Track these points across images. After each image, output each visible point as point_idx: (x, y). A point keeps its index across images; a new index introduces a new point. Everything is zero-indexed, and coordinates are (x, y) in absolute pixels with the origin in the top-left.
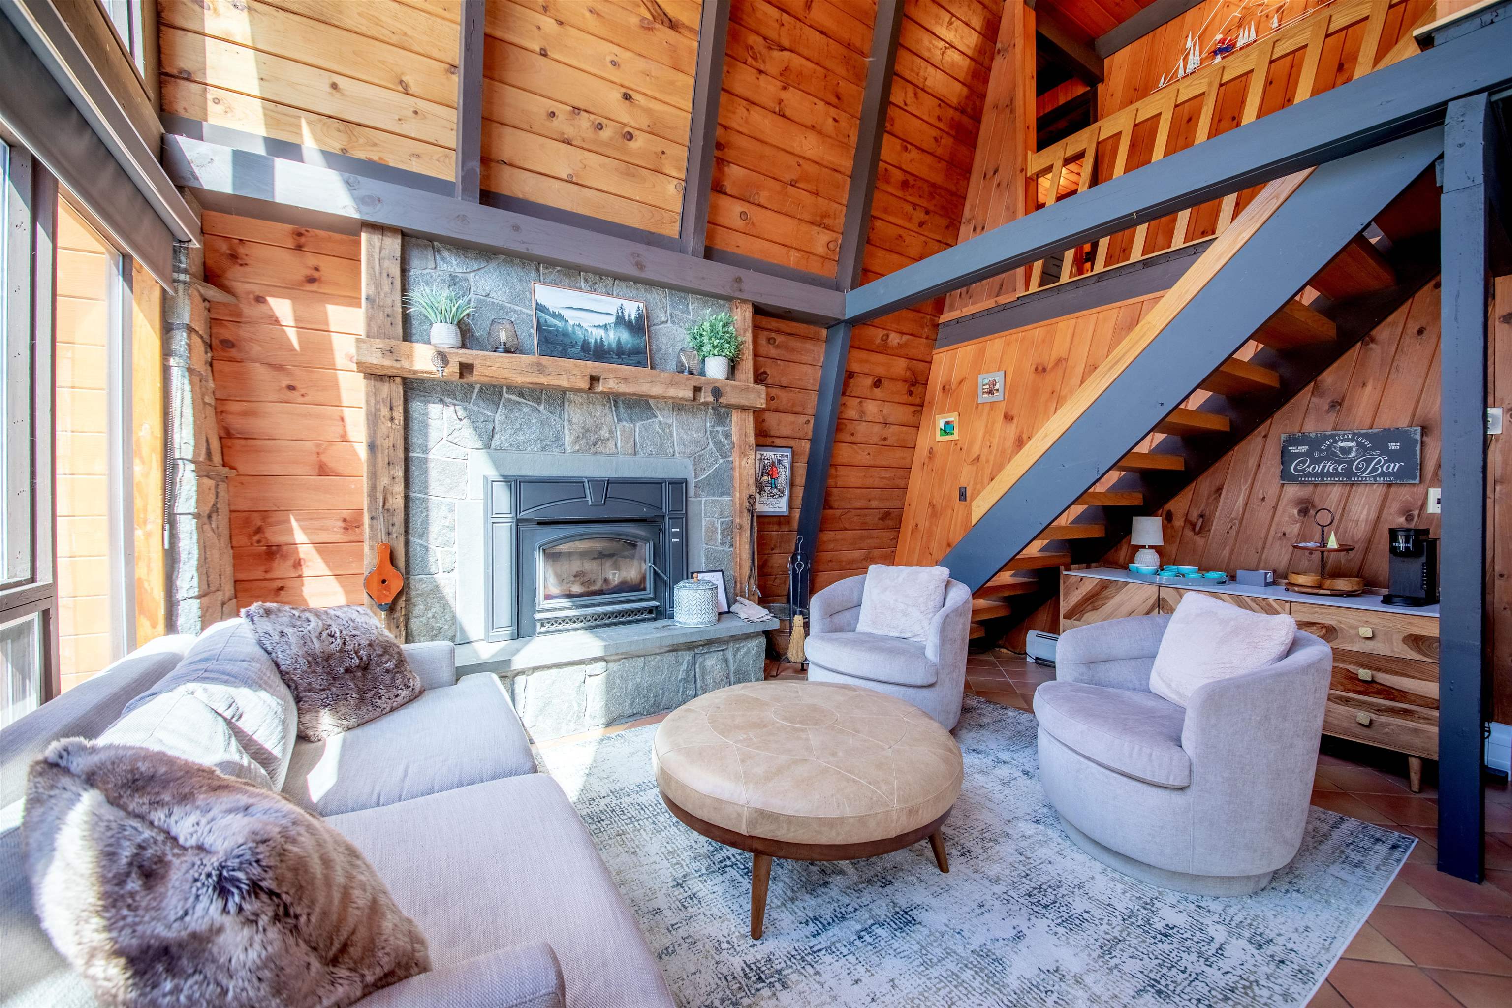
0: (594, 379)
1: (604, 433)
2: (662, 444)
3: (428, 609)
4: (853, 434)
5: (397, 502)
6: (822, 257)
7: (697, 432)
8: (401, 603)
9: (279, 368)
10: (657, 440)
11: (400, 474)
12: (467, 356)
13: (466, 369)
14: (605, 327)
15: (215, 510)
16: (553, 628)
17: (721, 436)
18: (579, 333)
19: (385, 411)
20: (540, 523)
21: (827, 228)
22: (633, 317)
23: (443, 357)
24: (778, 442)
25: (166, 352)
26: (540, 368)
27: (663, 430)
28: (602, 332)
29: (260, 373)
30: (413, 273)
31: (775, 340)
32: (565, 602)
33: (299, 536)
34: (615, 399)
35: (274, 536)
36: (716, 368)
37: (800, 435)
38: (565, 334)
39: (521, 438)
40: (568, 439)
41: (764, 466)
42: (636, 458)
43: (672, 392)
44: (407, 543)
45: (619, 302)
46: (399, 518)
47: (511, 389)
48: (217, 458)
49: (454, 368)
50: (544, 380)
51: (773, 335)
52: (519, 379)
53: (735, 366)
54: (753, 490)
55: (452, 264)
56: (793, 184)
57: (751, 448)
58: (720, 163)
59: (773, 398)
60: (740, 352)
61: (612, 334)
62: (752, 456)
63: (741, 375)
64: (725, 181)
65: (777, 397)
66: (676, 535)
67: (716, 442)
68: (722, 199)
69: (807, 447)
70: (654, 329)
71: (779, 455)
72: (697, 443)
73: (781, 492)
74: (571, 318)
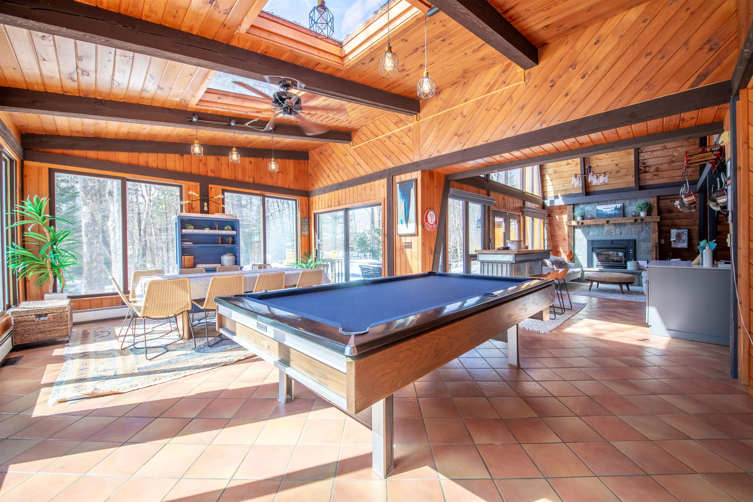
0: (608, 222)
1: (613, 231)
3: (577, 261)
5: (572, 244)
7: (639, 229)
8: (573, 259)
9: (558, 225)
10: (627, 231)
11: (572, 240)
12: (583, 221)
13: (582, 223)
14: (612, 211)
15: (550, 246)
16: (599, 267)
17: (647, 229)
18: (606, 213)
19: (570, 231)
20: (598, 248)
22: (619, 207)
23: (579, 222)
24: (682, 227)
25: (544, 227)
26: (596, 221)
27: (629, 229)
29: (556, 226)
30: (575, 210)
32: (599, 263)
33: (561, 250)
34: (615, 224)
35: (558, 250)
36: (642, 214)
37: (693, 224)
38: (602, 214)
39: (594, 233)
40: (604, 232)
41: (675, 234)
42: (621, 236)
43: (628, 221)
44: (574, 250)
45: (615, 205)
46: (573, 246)
47: (592, 225)
48: (550, 239)
49: (580, 224)
50: (597, 223)
51: (673, 199)
52: (592, 224)
53: (651, 212)
54: (657, 242)
55: (582, 206)
56: (673, 162)
57: (656, 231)
58: (645, 167)
59: (677, 216)
60: (651, 209)
61: (613, 212)
62: (657, 233)
63: (653, 214)
64: (647, 170)
65: (679, 215)
66: (631, 251)
67: (646, 230)
68: (647, 174)
69: (697, 227)
70: (626, 208)
71: (682, 231)
72: (639, 231)
73: (684, 241)
74: (604, 211)
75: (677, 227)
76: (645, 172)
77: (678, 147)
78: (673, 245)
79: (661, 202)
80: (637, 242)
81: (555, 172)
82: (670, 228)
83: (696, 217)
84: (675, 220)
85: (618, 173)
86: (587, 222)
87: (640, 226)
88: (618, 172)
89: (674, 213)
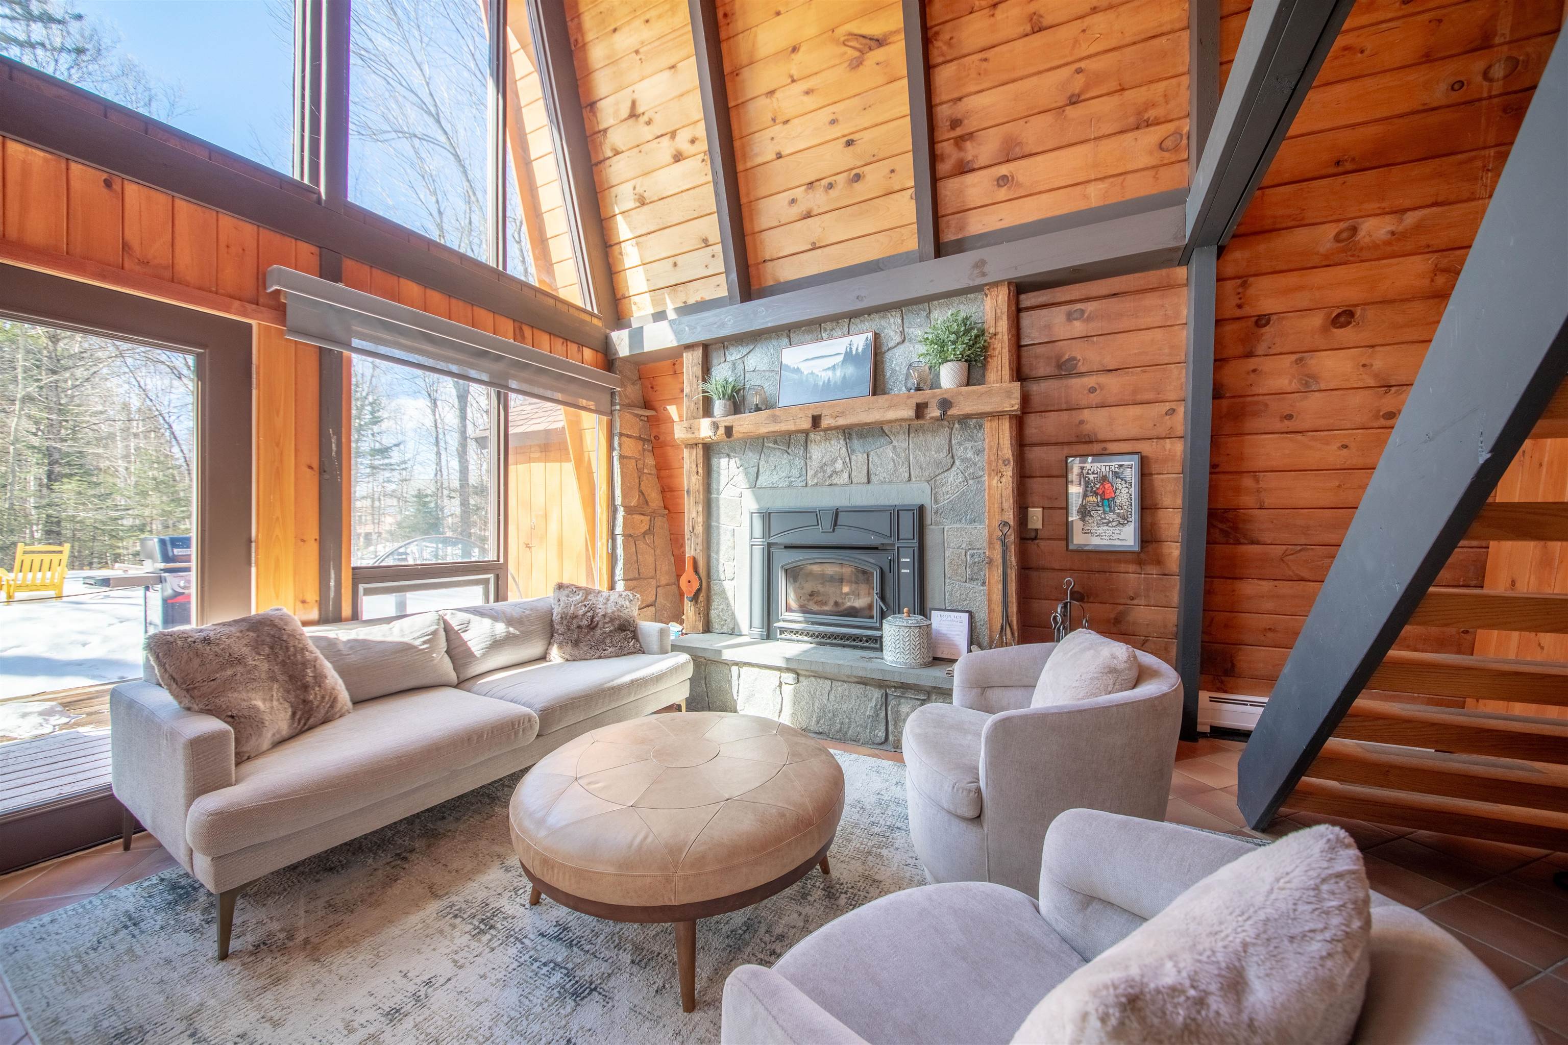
0: (816, 418)
1: (839, 464)
2: (896, 470)
3: (719, 605)
4: (1289, 417)
5: (699, 529)
6: (1153, 167)
7: (938, 451)
8: (701, 598)
10: (891, 466)
12: (729, 420)
13: (733, 430)
14: (834, 368)
15: (649, 533)
16: (789, 636)
17: (970, 454)
18: (811, 380)
19: (694, 469)
20: (786, 547)
21: (1157, 123)
22: (860, 350)
23: (716, 426)
24: (1113, 447)
26: (774, 419)
27: (898, 456)
28: (830, 373)
29: (670, 451)
30: (712, 370)
31: (1082, 312)
32: (798, 616)
34: (846, 433)
36: (948, 378)
37: (1161, 431)
38: (799, 384)
39: (776, 477)
40: (810, 473)
41: (1088, 482)
42: (869, 487)
43: (894, 415)
45: (847, 340)
46: (701, 539)
47: (766, 437)
48: (656, 504)
49: (722, 431)
50: (777, 428)
51: (1078, 306)
53: (984, 366)
54: (1010, 516)
55: (734, 354)
56: (1074, 100)
57: (1006, 462)
58: (959, 141)
59: (1092, 390)
60: (985, 349)
61: (839, 373)
62: (1009, 472)
63: (992, 375)
64: (969, 157)
65: (1101, 387)
66: (906, 565)
67: (963, 460)
68: (969, 179)
69: (1178, 448)
70: (888, 356)
71: (1114, 464)
72: (938, 464)
73: (1123, 520)
74: (806, 368)
75: (1097, 448)
76: (963, 169)
77: (1095, 10)
78: (1079, 539)
79: (1027, 319)
80: (929, 517)
81: (642, 202)
82: (1066, 450)
83: (1172, 396)
84: (1086, 414)
85: (857, 186)
86: (745, 424)
87: (939, 440)
88: (858, 178)
89: (1081, 374)
